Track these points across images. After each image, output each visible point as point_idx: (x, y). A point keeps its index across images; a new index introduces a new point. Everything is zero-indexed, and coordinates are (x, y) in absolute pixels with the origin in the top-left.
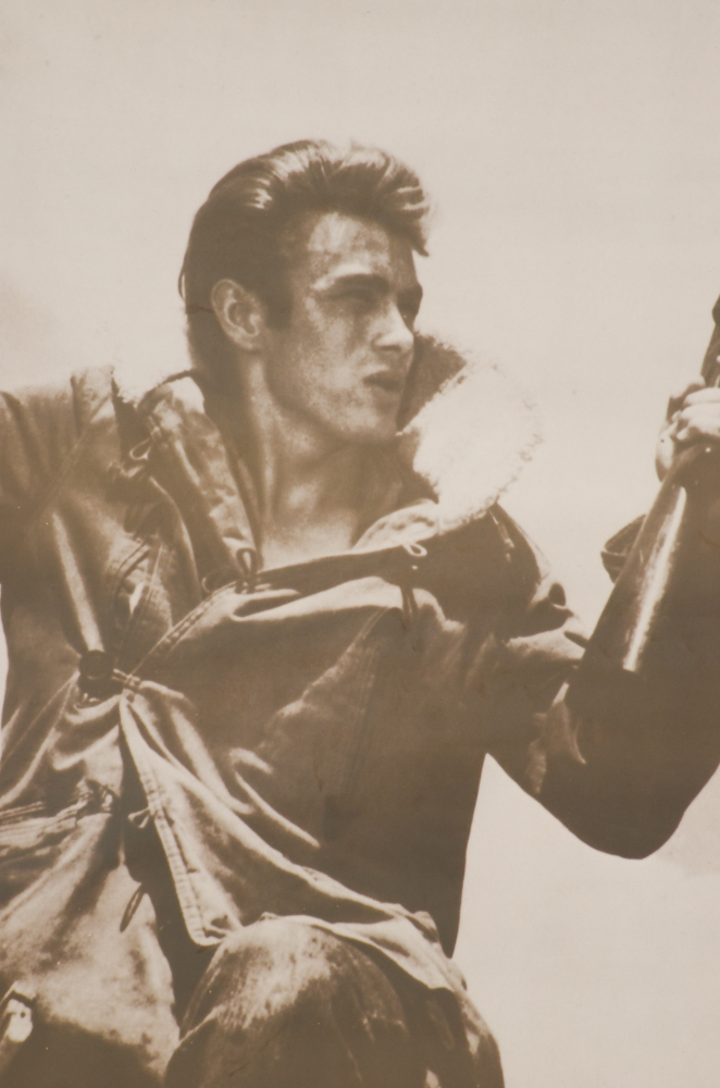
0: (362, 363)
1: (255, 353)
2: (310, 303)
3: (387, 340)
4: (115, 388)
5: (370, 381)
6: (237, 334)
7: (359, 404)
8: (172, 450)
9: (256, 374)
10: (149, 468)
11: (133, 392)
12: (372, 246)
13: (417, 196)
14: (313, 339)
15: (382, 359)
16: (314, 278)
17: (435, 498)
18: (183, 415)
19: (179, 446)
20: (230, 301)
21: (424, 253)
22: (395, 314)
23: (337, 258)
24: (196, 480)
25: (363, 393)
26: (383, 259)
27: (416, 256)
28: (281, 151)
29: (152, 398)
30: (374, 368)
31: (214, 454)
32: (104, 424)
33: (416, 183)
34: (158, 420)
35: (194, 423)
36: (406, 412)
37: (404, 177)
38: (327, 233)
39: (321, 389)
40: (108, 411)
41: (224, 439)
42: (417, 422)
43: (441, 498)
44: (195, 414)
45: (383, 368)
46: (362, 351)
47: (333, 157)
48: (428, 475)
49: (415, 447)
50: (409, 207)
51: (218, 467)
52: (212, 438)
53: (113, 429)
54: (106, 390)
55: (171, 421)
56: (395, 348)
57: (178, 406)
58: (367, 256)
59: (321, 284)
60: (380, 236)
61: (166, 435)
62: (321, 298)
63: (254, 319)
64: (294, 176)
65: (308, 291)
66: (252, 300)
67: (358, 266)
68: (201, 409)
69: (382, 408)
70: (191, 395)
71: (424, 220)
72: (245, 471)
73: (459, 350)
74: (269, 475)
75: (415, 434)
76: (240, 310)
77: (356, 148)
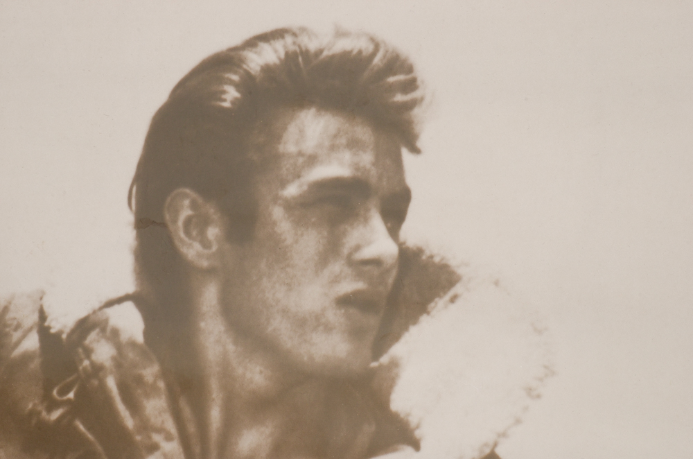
0: (336, 280)
1: (210, 271)
2: (278, 213)
3: (367, 253)
4: (43, 316)
5: (345, 301)
6: (192, 250)
7: (328, 329)
8: (103, 388)
9: (209, 296)
10: (75, 409)
11: (63, 320)
12: (354, 144)
13: (411, 85)
14: (279, 253)
15: (359, 275)
16: (284, 184)
17: (416, 445)
18: (119, 346)
19: (111, 383)
20: (186, 213)
21: (415, 150)
22: (377, 224)
23: (312, 160)
24: (129, 422)
25: (335, 316)
26: (367, 158)
27: (406, 154)
28: (252, 43)
29: (84, 326)
30: (349, 286)
31: (151, 391)
32: (27, 358)
33: (410, 69)
34: (88, 352)
35: (131, 355)
36: (385, 338)
37: (396, 64)
38: (302, 132)
39: (285, 312)
40: (32, 343)
41: (164, 374)
42: (398, 350)
43: (423, 444)
44: (133, 344)
45: (360, 285)
46: (337, 267)
47: (312, 46)
48: (408, 415)
49: (392, 382)
50: (399, 98)
51: (156, 407)
52: (150, 372)
53: (35, 365)
54: (32, 319)
55: (103, 352)
56: (376, 262)
57: (114, 336)
58: (347, 156)
59: (292, 190)
60: (364, 133)
61: (97, 370)
62: (290, 206)
63: (213, 232)
64: (267, 69)
65: (276, 199)
66: (211, 210)
67: (336, 168)
68: (140, 339)
69: (355, 333)
70: (130, 322)
71: (417, 112)
72: (187, 412)
73: (453, 263)
74: (215, 415)
75: (394, 364)
76: (197, 224)
77: (340, 34)
